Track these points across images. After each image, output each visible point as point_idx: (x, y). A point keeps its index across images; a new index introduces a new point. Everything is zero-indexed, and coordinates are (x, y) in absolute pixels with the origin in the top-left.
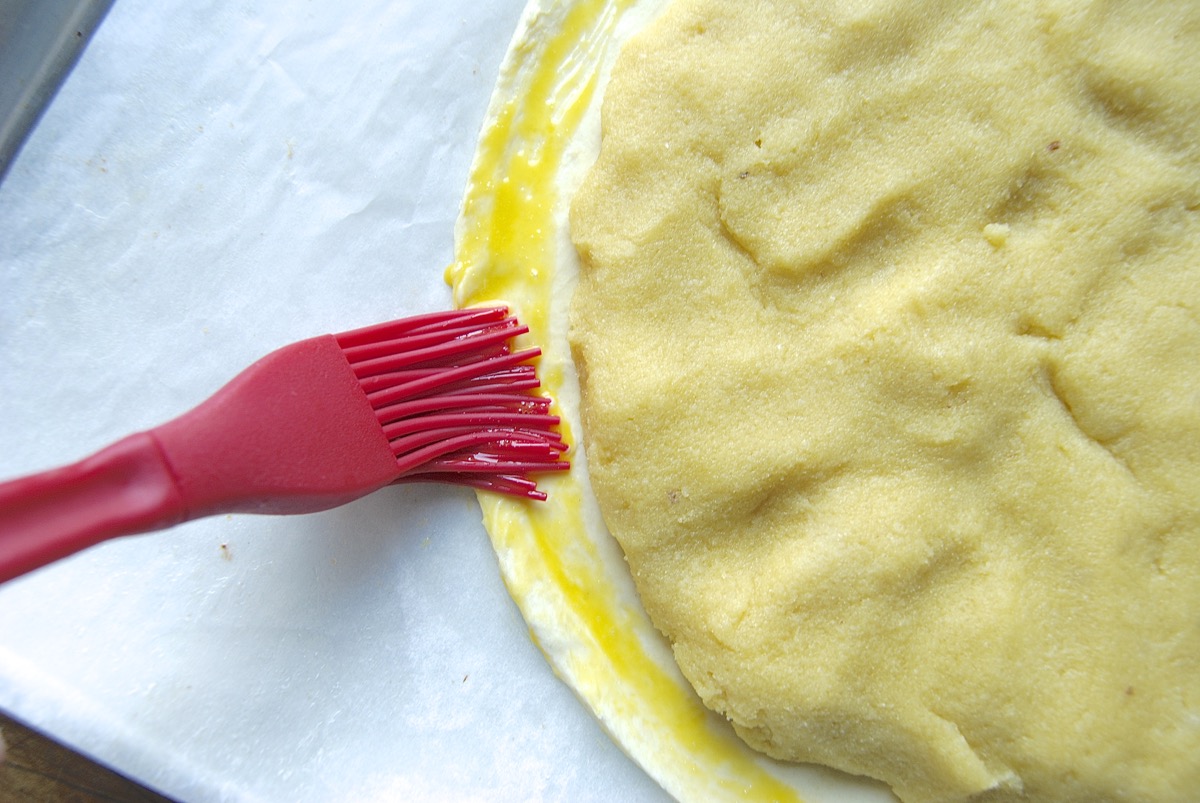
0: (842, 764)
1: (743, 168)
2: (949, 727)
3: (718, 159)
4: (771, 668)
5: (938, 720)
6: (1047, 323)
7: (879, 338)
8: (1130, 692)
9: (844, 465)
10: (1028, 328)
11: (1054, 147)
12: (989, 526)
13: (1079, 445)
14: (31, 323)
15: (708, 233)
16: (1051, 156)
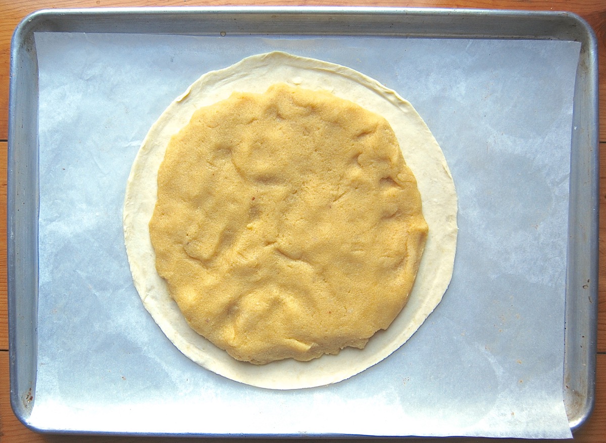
0: (276, 359)
1: (187, 242)
2: (292, 340)
3: (181, 243)
4: (246, 347)
5: (289, 340)
6: (271, 240)
7: (234, 265)
8: (330, 313)
9: (240, 296)
10: (268, 243)
11: (254, 199)
12: (280, 293)
13: (293, 263)
14: (59, 351)
15: (187, 260)
16: (254, 201)
